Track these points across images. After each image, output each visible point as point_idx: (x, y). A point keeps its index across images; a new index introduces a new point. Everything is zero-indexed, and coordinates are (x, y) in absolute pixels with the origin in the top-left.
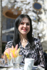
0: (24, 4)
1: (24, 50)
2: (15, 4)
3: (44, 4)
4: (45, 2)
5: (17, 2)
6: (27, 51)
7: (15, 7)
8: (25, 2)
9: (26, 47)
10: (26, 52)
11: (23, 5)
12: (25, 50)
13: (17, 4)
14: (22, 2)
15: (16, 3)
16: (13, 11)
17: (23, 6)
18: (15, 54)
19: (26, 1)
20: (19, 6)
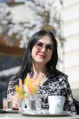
0: (25, 28)
1: (41, 90)
2: (9, 28)
3: (59, 28)
4: (62, 25)
5: (13, 24)
6: (45, 92)
7: (10, 33)
8: (26, 25)
9: (43, 85)
10: (43, 93)
11: (23, 29)
12: (43, 89)
13: (13, 27)
14: (21, 24)
15: (11, 26)
16: (5, 39)
17: (23, 31)
18: (32, 87)
19: (29, 23)
20: (16, 32)
